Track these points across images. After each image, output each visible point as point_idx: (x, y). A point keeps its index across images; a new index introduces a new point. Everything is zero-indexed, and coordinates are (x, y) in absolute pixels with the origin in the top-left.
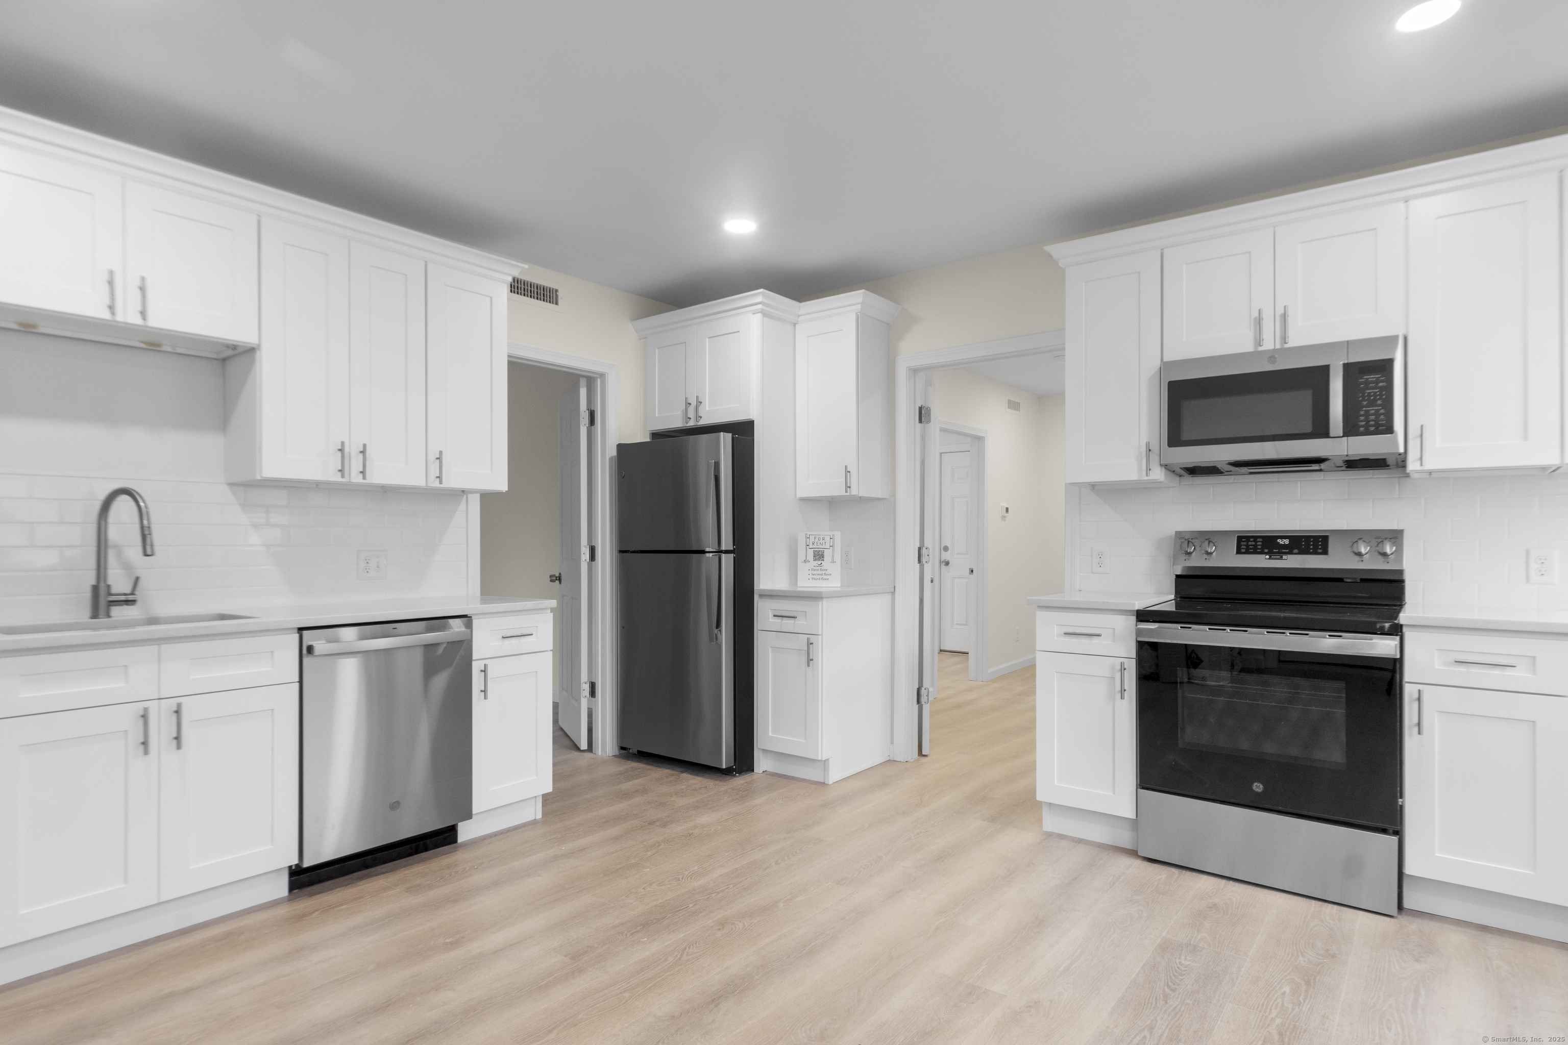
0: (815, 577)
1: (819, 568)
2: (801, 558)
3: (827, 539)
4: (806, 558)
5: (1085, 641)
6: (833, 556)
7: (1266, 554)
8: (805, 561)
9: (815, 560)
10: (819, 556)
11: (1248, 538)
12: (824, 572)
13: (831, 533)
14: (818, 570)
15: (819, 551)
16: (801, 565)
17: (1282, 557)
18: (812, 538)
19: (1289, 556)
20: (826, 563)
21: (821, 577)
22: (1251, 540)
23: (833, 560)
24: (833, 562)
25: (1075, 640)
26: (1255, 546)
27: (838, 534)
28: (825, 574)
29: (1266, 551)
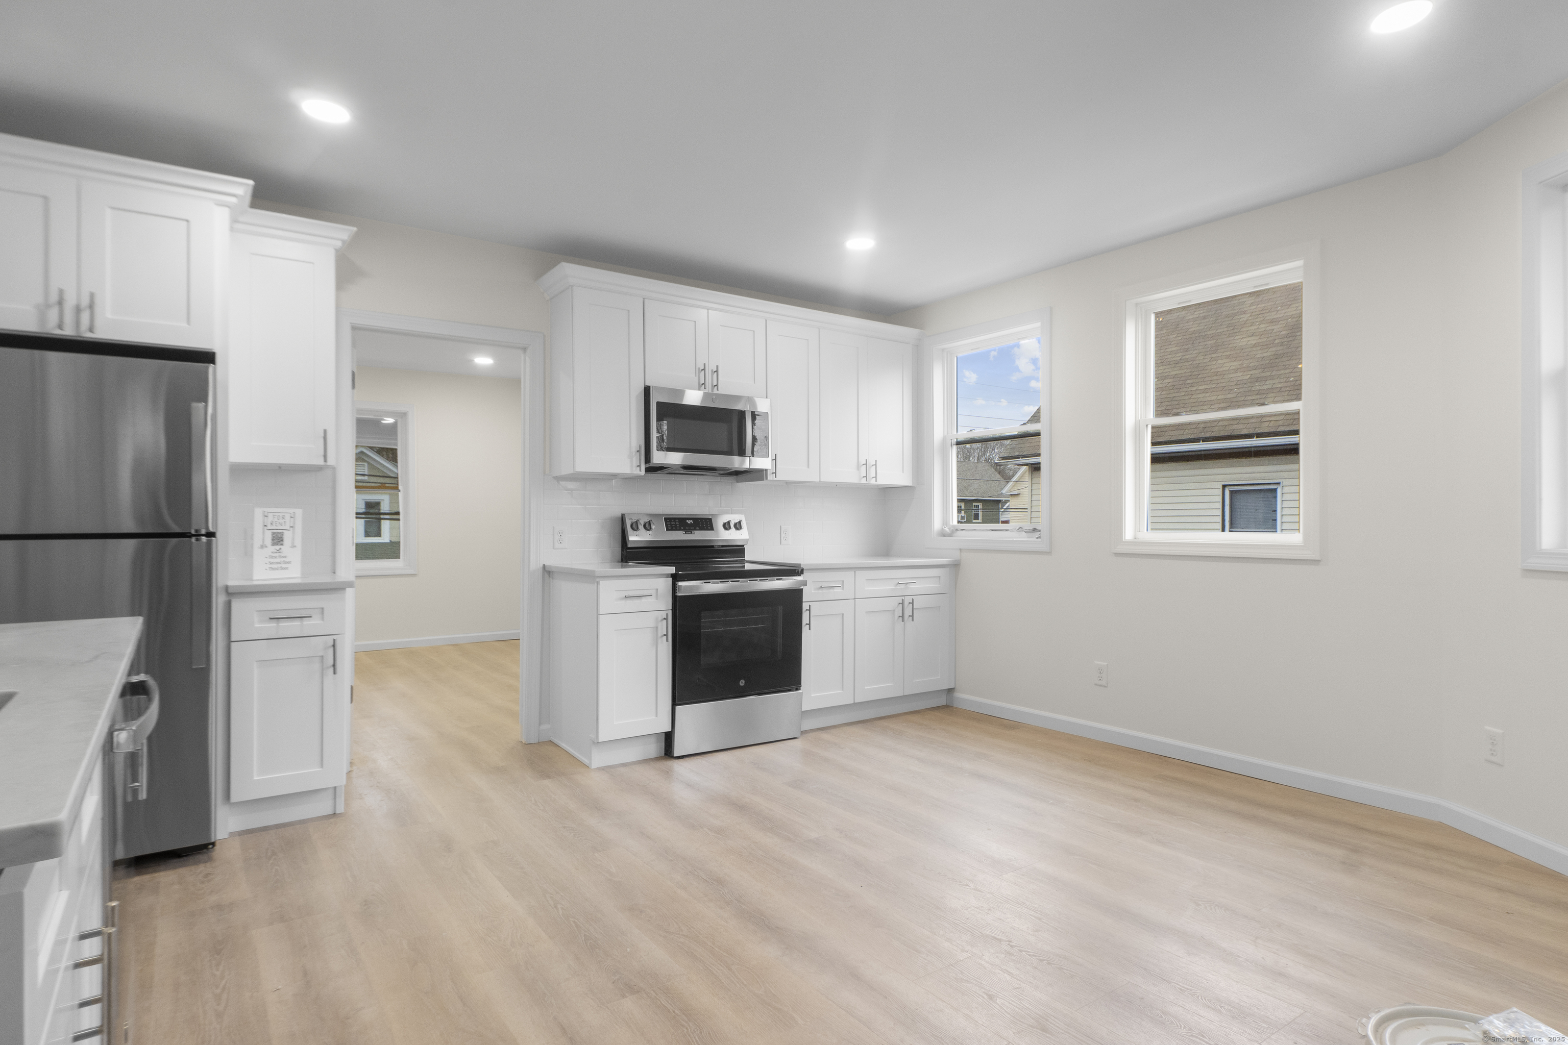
0: (273, 566)
1: (277, 555)
2: (257, 542)
3: (287, 517)
4: (263, 542)
5: (637, 601)
6: (293, 539)
7: (682, 530)
8: (262, 547)
9: (273, 544)
10: (278, 539)
11: (670, 519)
12: (282, 559)
13: (291, 511)
14: (275, 557)
15: (278, 533)
16: (257, 551)
17: (691, 532)
18: (270, 515)
19: (695, 531)
20: (286, 548)
21: (279, 566)
22: (673, 520)
23: (293, 543)
24: (294, 546)
25: (629, 602)
26: (676, 525)
27: (299, 512)
28: (285, 563)
29: (682, 528)
